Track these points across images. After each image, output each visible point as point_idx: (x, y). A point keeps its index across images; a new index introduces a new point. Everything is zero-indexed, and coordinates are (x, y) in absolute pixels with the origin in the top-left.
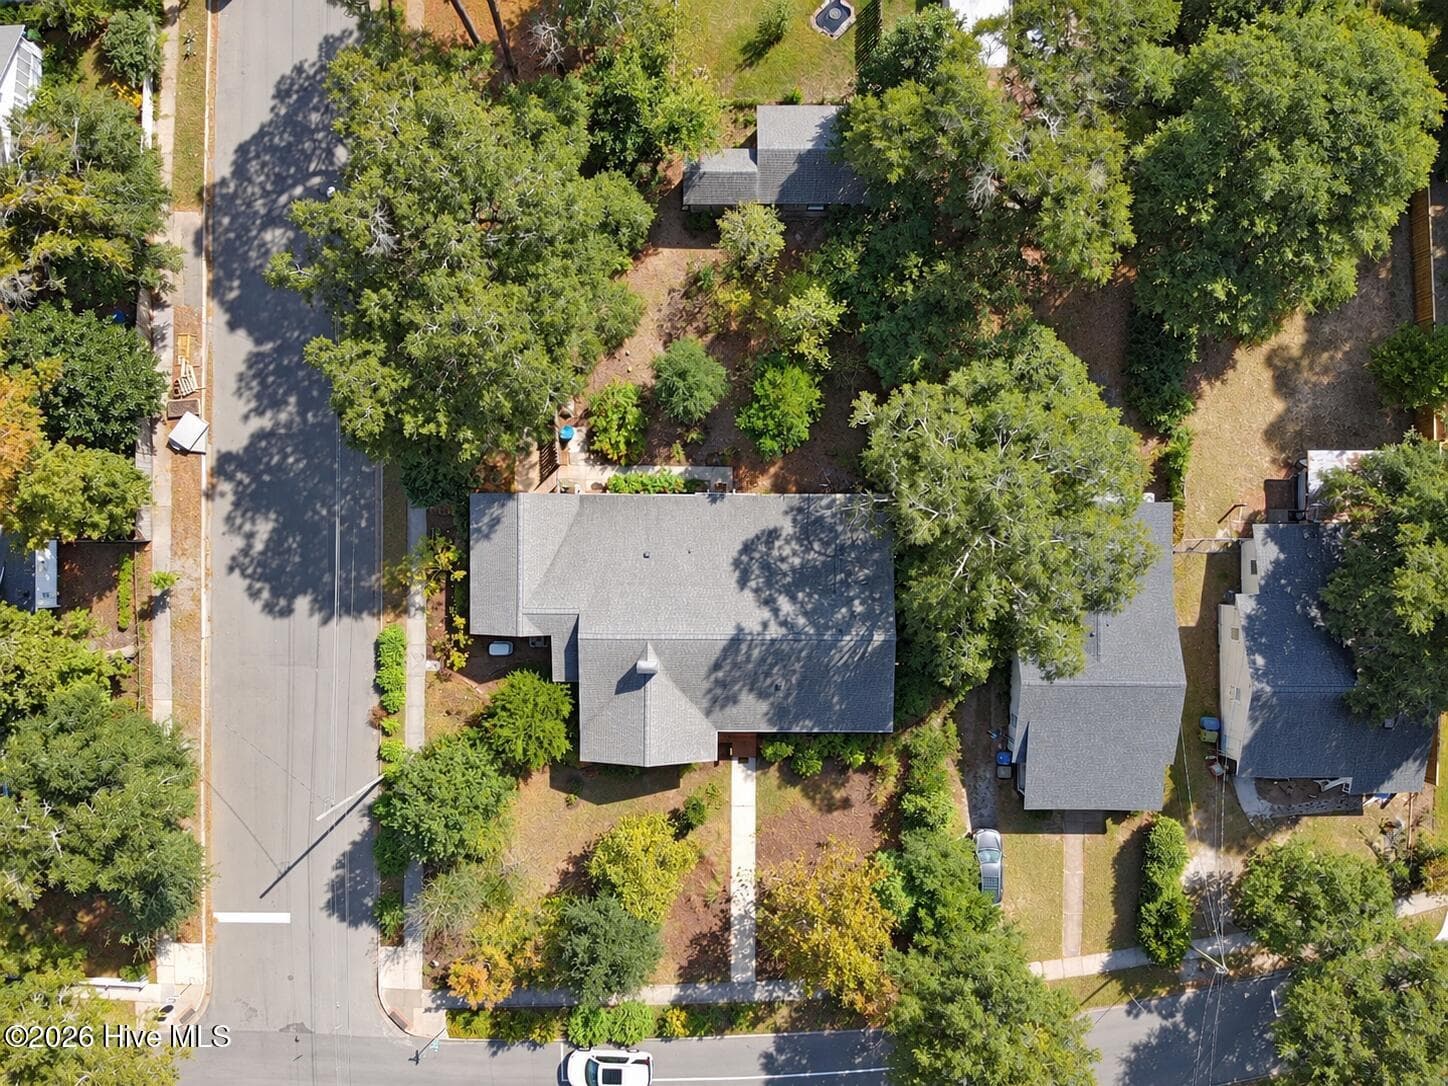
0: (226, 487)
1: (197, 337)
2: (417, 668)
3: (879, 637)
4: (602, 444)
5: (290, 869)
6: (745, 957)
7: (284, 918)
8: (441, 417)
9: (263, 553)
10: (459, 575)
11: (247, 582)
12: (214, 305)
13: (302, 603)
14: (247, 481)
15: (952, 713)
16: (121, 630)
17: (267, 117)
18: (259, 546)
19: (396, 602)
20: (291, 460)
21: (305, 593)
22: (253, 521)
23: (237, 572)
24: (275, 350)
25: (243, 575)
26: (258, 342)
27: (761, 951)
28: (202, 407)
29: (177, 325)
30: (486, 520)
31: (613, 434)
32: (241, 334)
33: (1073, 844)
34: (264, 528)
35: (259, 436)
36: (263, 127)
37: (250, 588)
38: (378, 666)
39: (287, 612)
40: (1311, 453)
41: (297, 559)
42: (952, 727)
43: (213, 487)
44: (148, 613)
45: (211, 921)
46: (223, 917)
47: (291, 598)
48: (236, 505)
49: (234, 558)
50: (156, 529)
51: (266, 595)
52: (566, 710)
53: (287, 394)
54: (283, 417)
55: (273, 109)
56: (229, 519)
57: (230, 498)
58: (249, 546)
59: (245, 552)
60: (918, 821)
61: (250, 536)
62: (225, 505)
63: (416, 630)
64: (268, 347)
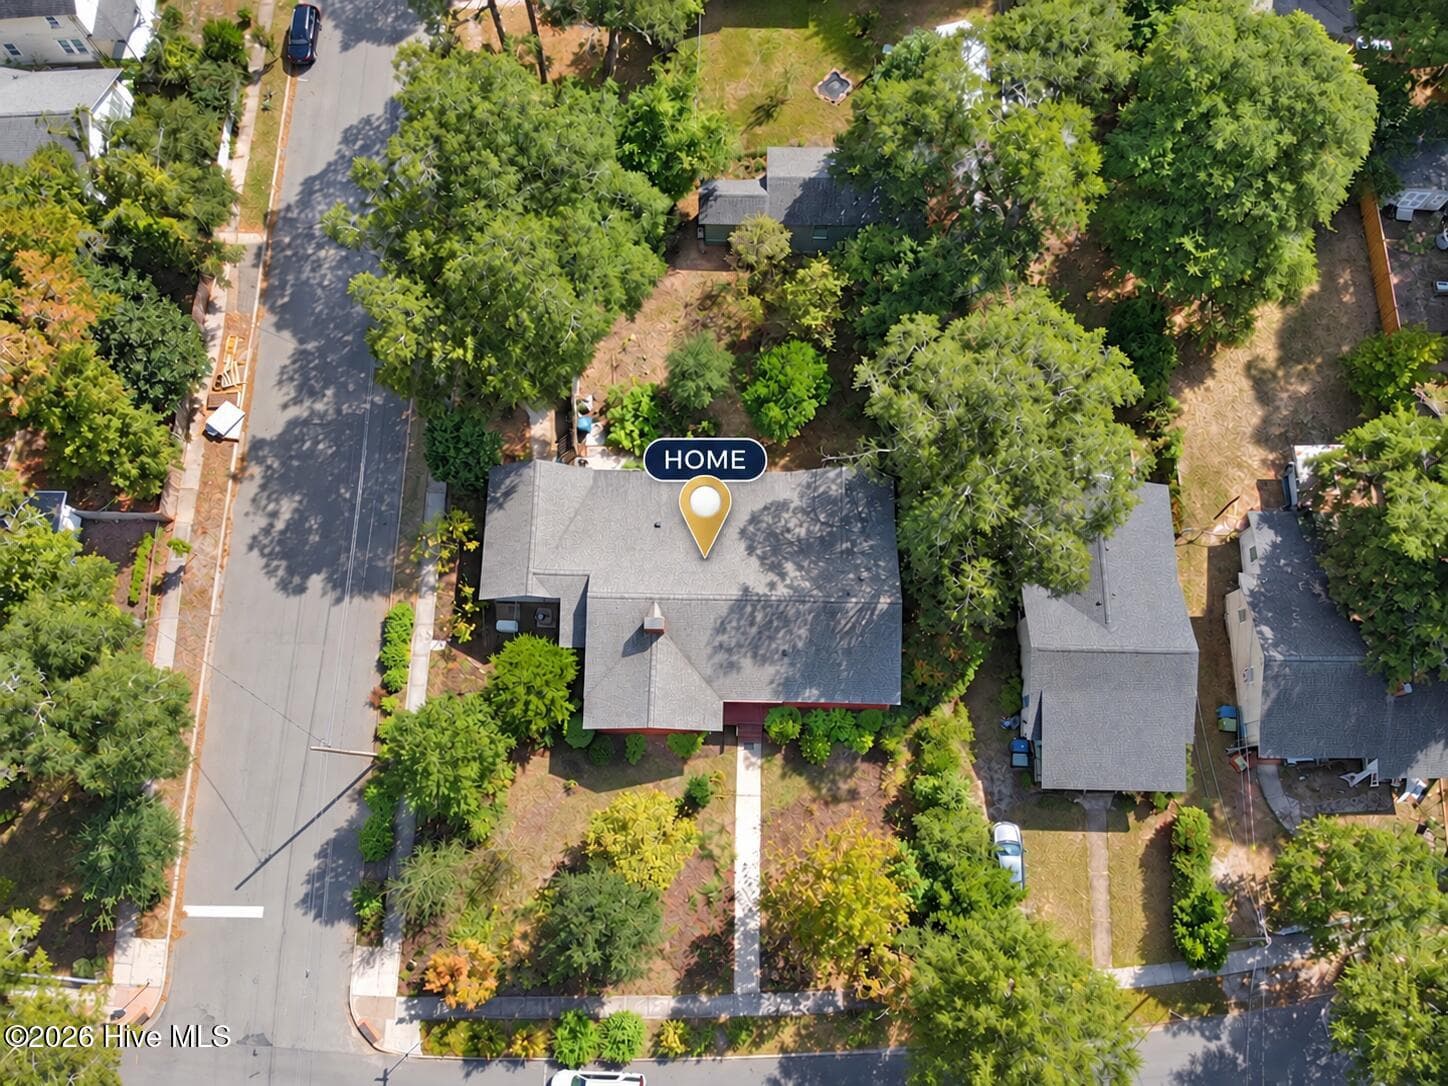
0: (256, 470)
1: (244, 337)
2: (423, 646)
3: (884, 602)
4: (618, 434)
5: (271, 857)
6: (750, 965)
7: (256, 912)
8: (470, 341)
9: (283, 533)
10: (472, 546)
11: (264, 561)
12: (264, 309)
13: (316, 581)
14: (276, 465)
15: (962, 698)
16: (132, 604)
17: (332, 158)
18: (280, 525)
19: (408, 584)
20: (321, 446)
21: (319, 573)
22: (277, 501)
23: (256, 552)
24: (318, 349)
25: (263, 555)
26: (301, 341)
27: (766, 957)
28: (241, 398)
29: (228, 327)
30: (503, 488)
31: (629, 426)
32: (286, 334)
33: (1097, 841)
34: (287, 508)
35: (293, 423)
36: (330, 164)
37: (267, 565)
38: (385, 642)
39: (301, 590)
40: (1298, 448)
41: (317, 539)
42: (963, 711)
43: (243, 469)
44: (160, 589)
45: (181, 914)
46: (193, 911)
47: (306, 577)
48: (263, 487)
49: (254, 538)
50: (180, 509)
51: (281, 573)
52: (571, 674)
53: (325, 387)
54: (319, 406)
55: (339, 151)
56: (254, 500)
57: (258, 480)
58: (271, 525)
59: (267, 530)
60: (931, 802)
61: (274, 515)
62: (250, 488)
63: (426, 610)
64: (311, 346)
